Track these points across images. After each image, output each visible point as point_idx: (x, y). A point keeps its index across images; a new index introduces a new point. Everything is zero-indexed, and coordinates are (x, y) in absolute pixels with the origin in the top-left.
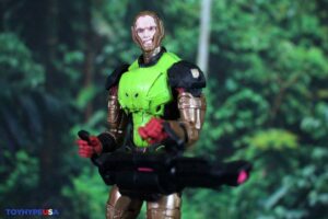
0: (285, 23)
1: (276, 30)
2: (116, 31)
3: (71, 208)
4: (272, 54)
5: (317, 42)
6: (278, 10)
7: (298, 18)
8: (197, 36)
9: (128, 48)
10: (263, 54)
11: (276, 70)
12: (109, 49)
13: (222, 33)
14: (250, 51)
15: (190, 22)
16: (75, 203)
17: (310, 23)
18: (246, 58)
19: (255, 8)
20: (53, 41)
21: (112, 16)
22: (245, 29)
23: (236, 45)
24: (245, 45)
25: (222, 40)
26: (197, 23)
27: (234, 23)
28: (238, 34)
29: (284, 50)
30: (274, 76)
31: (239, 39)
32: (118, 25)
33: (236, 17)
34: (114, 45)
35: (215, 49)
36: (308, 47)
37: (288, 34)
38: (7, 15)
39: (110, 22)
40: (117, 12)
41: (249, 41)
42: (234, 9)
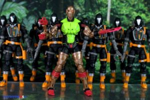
0: (134, 6)
1: (131, 8)
2: (81, 9)
3: (69, 63)
4: (130, 16)
5: (144, 12)
6: (132, 2)
7: (138, 4)
8: (107, 10)
9: (85, 14)
10: (127, 15)
11: (131, 21)
12: (80, 14)
13: (114, 9)
14: (123, 15)
15: (105, 6)
16: (71, 62)
17: (142, 6)
18: (122, 17)
19: (125, 1)
20: (62, 12)
21: (80, 4)
22: (122, 8)
23: (119, 13)
24: (122, 13)
25: (114, 11)
26: (107, 6)
27: (118, 6)
28: (119, 9)
29: (134, 14)
30: (131, 22)
31: (120, 11)
32: (82, 7)
33: (119, 4)
34: (81, 13)
35: (112, 14)
36: (141, 13)
37: (135, 9)
38: (48, 4)
39: (80, 6)
40: (82, 3)
41: (123, 11)
42: (118, 2)
